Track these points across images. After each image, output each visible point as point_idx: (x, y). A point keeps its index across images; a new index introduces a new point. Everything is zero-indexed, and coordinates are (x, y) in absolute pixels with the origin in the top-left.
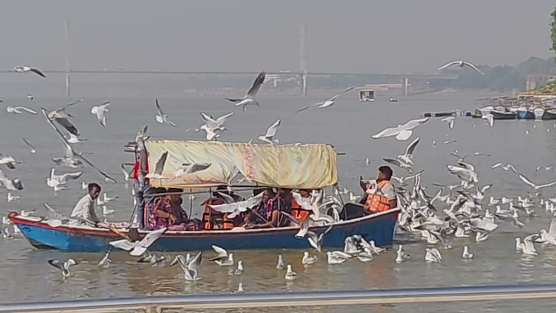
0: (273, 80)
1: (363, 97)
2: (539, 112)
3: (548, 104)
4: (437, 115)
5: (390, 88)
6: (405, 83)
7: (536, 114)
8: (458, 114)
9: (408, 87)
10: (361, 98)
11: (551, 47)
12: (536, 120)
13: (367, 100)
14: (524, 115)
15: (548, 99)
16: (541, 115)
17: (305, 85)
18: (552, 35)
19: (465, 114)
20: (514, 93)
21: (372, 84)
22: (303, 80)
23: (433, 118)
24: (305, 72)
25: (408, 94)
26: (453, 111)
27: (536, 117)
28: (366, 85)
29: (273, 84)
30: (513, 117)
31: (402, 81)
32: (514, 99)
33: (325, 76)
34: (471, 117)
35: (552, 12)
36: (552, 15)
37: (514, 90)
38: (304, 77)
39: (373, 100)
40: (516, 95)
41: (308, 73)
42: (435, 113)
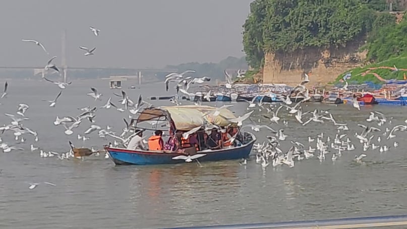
0: (41, 73)
1: (113, 85)
2: (234, 96)
3: (241, 90)
4: (160, 98)
5: (128, 79)
6: (138, 75)
7: (232, 98)
8: (177, 98)
9: (141, 78)
10: (112, 86)
11: (243, 49)
12: (232, 102)
13: (116, 88)
14: (221, 98)
15: (239, 87)
16: (236, 98)
17: (65, 77)
18: (243, 41)
19: (181, 98)
20: (217, 82)
21: (115, 75)
22: (64, 73)
23: (157, 100)
24: (66, 67)
25: (142, 83)
26: (173, 95)
27: (232, 100)
28: (111, 77)
29: (42, 76)
30: (214, 99)
31: (137, 74)
32: (216, 87)
33: (81, 70)
34: (186, 100)
35: (244, 24)
36: (243, 27)
37: (217, 80)
38: (65, 71)
39: (120, 88)
40: (219, 83)
41: (68, 68)
42: (159, 97)
